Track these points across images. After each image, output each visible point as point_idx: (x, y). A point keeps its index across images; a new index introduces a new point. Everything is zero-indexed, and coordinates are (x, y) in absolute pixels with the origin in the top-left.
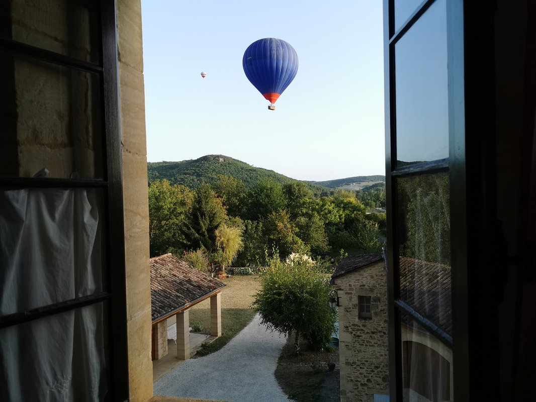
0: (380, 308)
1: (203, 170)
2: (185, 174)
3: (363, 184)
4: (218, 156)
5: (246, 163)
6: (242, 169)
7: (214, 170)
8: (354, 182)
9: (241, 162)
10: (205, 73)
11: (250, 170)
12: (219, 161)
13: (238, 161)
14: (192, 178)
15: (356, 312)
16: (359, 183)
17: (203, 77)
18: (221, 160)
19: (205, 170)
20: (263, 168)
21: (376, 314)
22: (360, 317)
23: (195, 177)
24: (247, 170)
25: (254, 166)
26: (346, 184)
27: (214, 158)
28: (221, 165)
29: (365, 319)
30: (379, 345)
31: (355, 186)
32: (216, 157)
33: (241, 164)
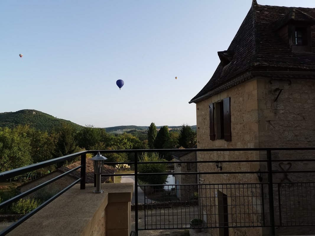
0: (193, 166)
1: (20, 119)
2: (7, 121)
3: (124, 130)
4: (32, 111)
5: (51, 116)
6: (49, 119)
7: (29, 120)
8: (119, 129)
9: (48, 115)
10: (22, 55)
11: (54, 120)
12: (33, 113)
13: (46, 114)
14: (11, 124)
15: (186, 168)
16: (122, 130)
17: (21, 57)
18: (34, 113)
19: (21, 119)
20: (63, 119)
21: (192, 168)
22: (187, 170)
23: (14, 124)
24: (52, 120)
25: (57, 118)
26: (114, 130)
27: (29, 112)
28: (34, 116)
29: (189, 170)
30: (193, 178)
31: (120, 131)
32: (31, 111)
33: (48, 116)
